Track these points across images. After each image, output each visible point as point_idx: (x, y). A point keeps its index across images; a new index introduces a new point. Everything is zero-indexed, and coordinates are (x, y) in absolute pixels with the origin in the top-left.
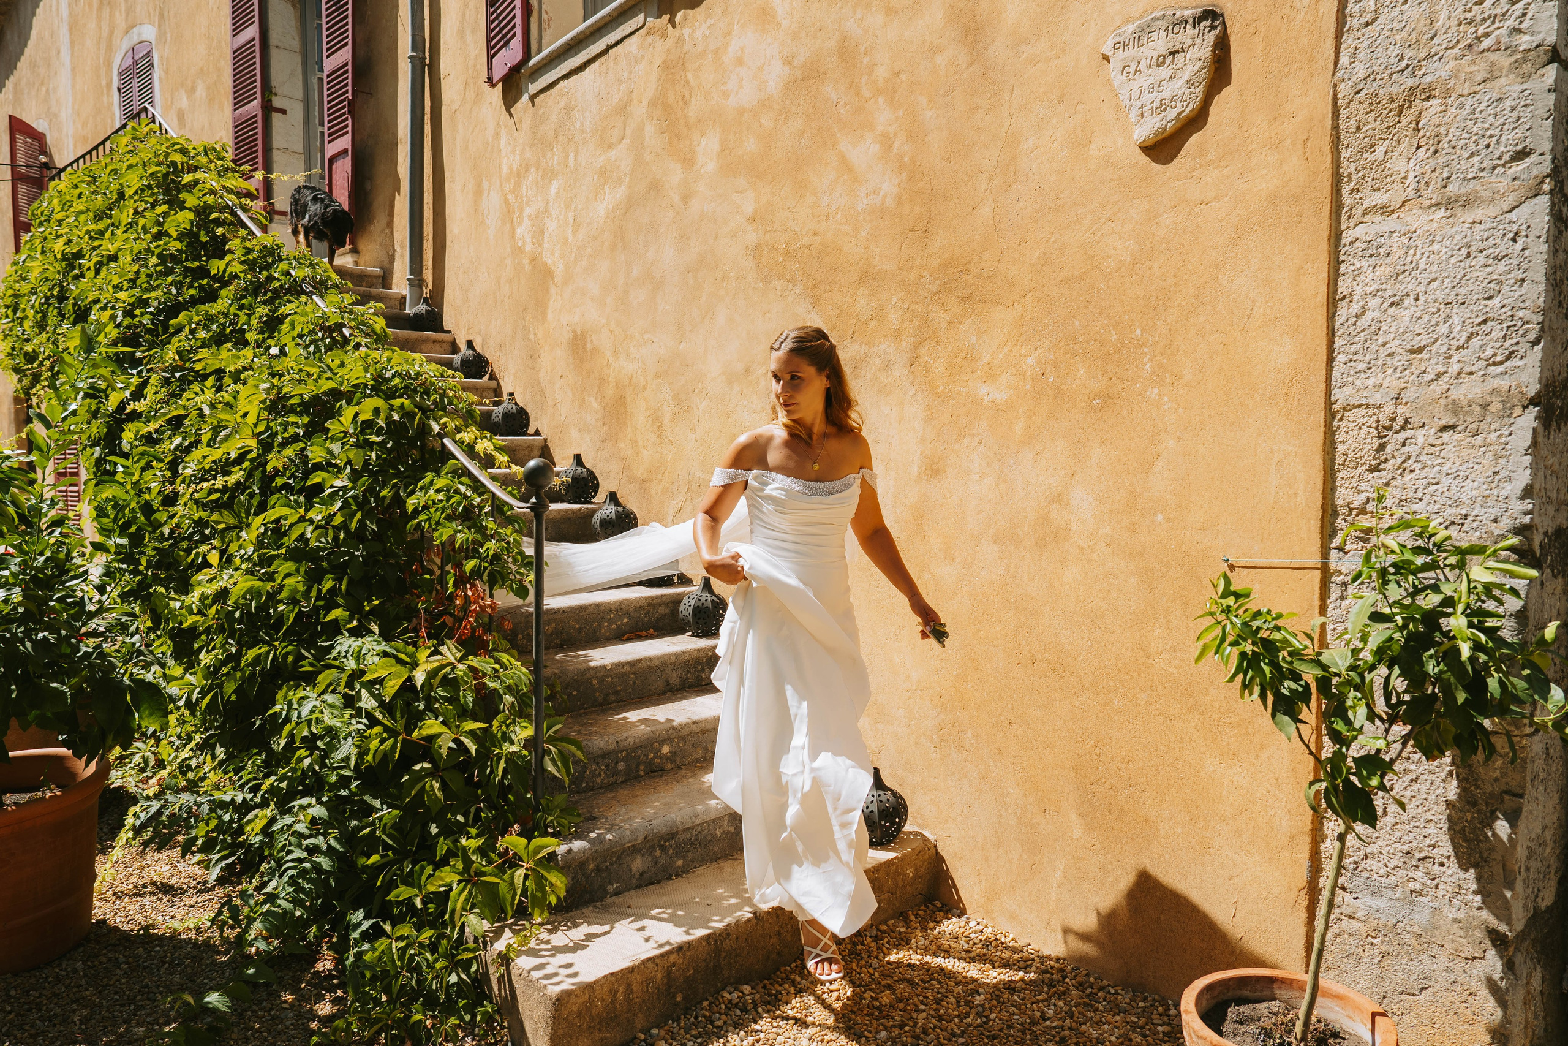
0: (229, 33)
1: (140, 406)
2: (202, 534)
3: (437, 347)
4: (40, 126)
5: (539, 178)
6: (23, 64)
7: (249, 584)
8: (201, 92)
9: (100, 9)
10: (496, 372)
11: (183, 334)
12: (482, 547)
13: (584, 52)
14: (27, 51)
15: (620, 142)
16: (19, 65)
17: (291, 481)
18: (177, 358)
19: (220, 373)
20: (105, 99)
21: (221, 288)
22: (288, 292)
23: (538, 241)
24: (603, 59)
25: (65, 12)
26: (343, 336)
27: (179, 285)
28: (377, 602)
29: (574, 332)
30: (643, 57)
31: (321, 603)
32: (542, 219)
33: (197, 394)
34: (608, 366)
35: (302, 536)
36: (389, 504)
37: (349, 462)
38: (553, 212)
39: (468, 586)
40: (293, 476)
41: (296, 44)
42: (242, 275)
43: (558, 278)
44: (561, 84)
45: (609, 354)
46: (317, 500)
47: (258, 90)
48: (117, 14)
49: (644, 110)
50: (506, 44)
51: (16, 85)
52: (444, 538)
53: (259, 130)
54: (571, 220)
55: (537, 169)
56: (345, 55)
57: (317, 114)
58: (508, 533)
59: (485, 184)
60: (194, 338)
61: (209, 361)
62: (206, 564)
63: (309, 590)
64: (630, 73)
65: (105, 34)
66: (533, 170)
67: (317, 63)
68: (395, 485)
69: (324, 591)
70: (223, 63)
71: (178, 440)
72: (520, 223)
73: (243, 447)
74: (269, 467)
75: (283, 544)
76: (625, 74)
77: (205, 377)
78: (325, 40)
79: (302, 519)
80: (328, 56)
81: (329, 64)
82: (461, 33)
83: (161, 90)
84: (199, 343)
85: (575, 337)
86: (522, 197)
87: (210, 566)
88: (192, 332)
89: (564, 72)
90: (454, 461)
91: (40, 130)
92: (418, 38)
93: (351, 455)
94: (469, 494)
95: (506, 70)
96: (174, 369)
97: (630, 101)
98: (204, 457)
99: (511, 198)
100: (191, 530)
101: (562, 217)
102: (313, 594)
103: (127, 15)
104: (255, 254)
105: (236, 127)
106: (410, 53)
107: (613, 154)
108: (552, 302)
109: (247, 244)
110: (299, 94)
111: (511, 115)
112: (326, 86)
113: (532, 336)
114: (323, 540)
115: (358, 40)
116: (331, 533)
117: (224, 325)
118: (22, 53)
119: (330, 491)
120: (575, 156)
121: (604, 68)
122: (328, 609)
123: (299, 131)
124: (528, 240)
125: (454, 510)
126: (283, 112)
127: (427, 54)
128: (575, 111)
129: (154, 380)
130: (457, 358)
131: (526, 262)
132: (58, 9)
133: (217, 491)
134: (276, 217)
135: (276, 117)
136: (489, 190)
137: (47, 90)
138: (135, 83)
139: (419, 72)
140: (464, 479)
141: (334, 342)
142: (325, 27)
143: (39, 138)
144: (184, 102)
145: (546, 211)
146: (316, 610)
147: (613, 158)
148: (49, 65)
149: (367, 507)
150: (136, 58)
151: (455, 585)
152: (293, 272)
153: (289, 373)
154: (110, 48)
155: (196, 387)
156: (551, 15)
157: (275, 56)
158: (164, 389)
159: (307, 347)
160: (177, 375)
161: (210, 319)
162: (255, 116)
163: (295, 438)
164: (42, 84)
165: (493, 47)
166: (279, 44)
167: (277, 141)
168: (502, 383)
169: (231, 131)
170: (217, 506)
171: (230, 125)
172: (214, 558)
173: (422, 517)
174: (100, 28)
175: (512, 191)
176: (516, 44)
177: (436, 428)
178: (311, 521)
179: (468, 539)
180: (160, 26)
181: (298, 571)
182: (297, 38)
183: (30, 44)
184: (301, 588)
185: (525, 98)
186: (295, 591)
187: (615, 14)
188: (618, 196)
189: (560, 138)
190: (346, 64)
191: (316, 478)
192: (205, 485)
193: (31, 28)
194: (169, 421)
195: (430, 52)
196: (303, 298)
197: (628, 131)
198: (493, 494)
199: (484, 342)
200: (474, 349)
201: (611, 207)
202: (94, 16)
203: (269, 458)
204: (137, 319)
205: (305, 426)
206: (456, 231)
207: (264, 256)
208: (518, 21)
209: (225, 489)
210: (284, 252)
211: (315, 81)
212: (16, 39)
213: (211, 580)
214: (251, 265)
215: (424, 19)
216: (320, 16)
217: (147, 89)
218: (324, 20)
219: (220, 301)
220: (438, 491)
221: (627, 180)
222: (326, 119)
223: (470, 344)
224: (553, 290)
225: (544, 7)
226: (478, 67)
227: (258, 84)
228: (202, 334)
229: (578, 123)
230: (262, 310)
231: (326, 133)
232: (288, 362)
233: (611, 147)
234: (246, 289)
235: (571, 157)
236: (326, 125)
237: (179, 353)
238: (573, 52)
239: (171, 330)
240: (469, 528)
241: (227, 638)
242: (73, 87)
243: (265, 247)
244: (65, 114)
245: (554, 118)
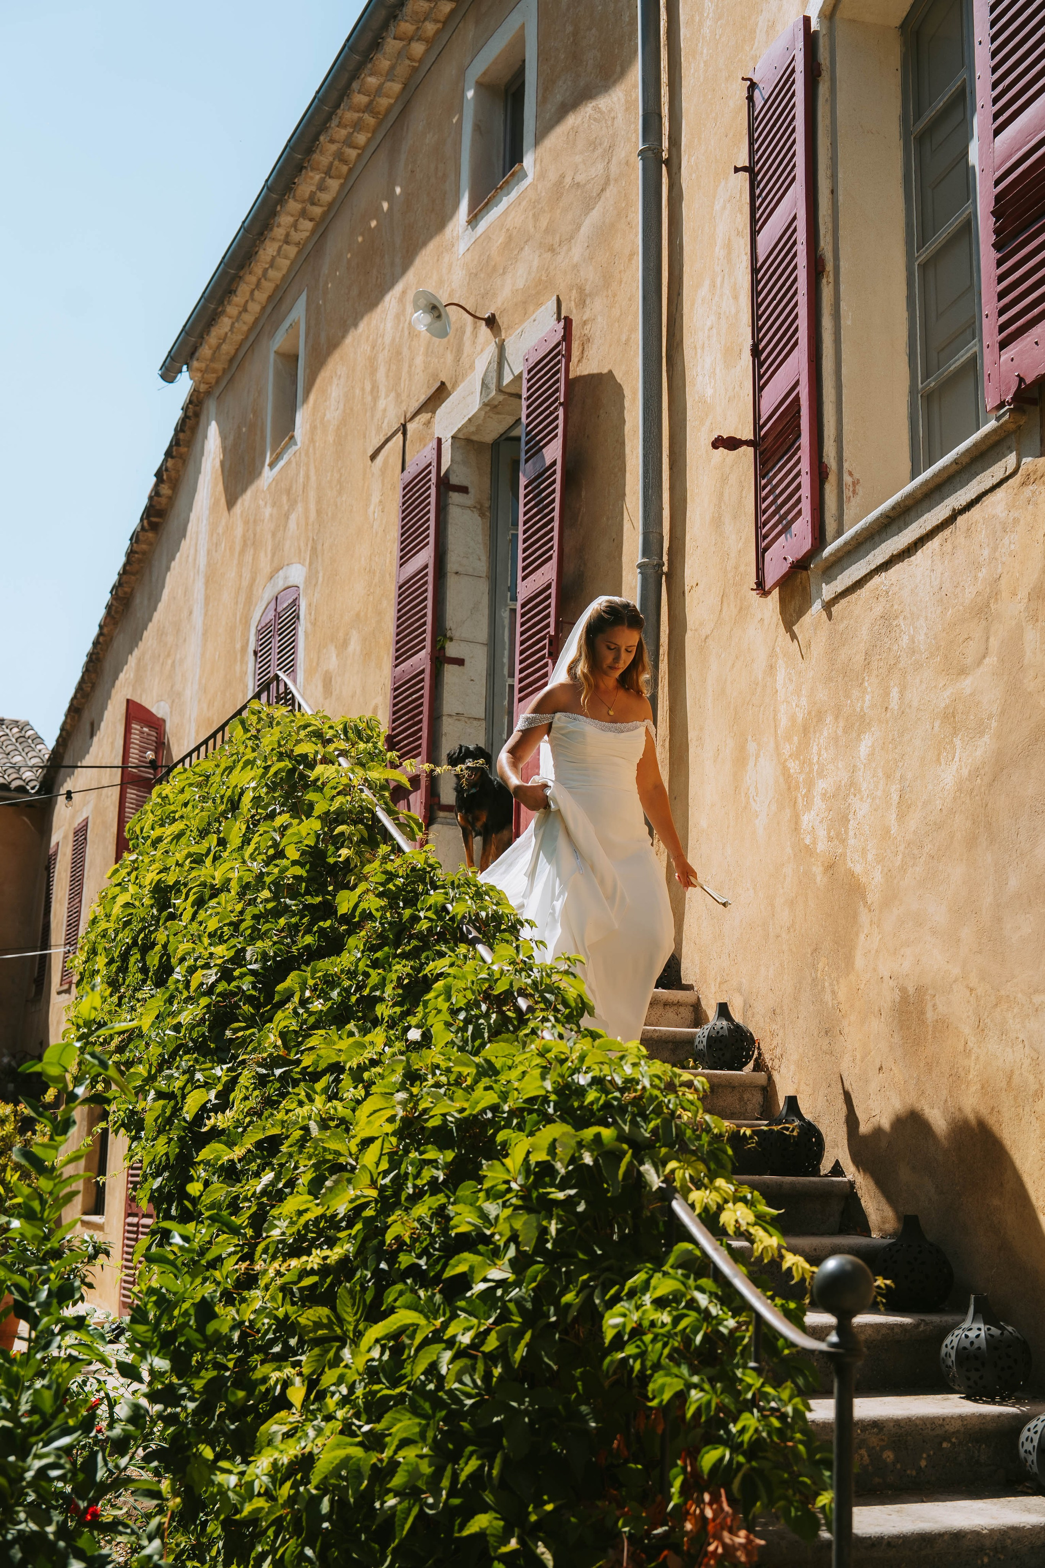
0: (396, 562)
1: (222, 1120)
2: (286, 1344)
3: (670, 1014)
4: (159, 709)
5: (840, 732)
6: (149, 634)
7: (342, 1453)
8: (354, 646)
9: (242, 552)
10: (767, 1057)
11: (290, 1006)
12: (735, 1421)
13: (914, 525)
14: (156, 616)
15: (979, 663)
16: (145, 634)
17: (422, 1262)
18: (279, 1043)
19: (336, 1068)
20: (238, 668)
21: (350, 933)
22: (442, 937)
23: (838, 834)
24: (946, 533)
25: (202, 561)
26: (518, 1010)
27: (293, 930)
28: (549, 1507)
29: (903, 990)
30: (1016, 521)
31: (456, 1501)
32: (845, 798)
33: (301, 1104)
34: (967, 1052)
35: (433, 1367)
36: (575, 1320)
37: (514, 1238)
38: (864, 786)
39: (707, 1497)
40: (425, 1252)
41: (482, 566)
42: (378, 915)
43: (873, 897)
44: (876, 580)
45: (967, 1030)
46: (462, 1304)
47: (428, 636)
48: (262, 555)
49: (1022, 607)
50: (786, 529)
51: (139, 660)
52: (667, 1396)
53: (426, 692)
54: (895, 797)
55: (837, 717)
56: (548, 573)
57: (506, 660)
58: (785, 1395)
59: (752, 747)
60: (307, 1010)
61: (322, 1052)
62: (283, 1403)
63: (437, 1475)
64: (995, 549)
65: (245, 583)
66: (829, 719)
67: (509, 589)
68: (585, 1284)
69: (463, 1477)
70: (385, 603)
71: (268, 1177)
72: (808, 806)
73: (357, 1197)
74: (389, 1237)
75: (404, 1377)
76: (986, 552)
77: (316, 1077)
78: (520, 556)
79: (436, 1337)
80: (524, 579)
81: (525, 589)
82: (717, 522)
83: (306, 648)
84: (312, 1020)
85: (905, 998)
86: (811, 764)
87: (289, 1406)
88: (303, 1003)
89: (880, 560)
90: (690, 1246)
91: (159, 716)
92: (653, 537)
93: (518, 1225)
94: (714, 1311)
95: (786, 567)
96: (274, 1062)
97: (995, 594)
98: (300, 1213)
99: (793, 766)
100: (270, 1336)
101: (879, 793)
102: (445, 1483)
103: (273, 555)
104: (400, 881)
105: (395, 690)
106: (640, 560)
107: (967, 684)
108: (862, 937)
109: (389, 867)
110: (483, 635)
111: (794, 637)
112: (519, 621)
113: (828, 997)
114: (467, 1379)
115: (566, 550)
116: (480, 1366)
117: (347, 990)
118: (150, 620)
119: (482, 1286)
120: (902, 693)
121: (948, 547)
122: (468, 1514)
123: (480, 688)
124: (822, 833)
125: (688, 1341)
126: (460, 662)
127: (665, 558)
128: (900, 620)
129: (246, 1078)
130: (701, 1033)
131: (818, 870)
132: (195, 560)
133: (312, 1272)
134: (442, 814)
135: (450, 673)
136: (757, 756)
137: (174, 662)
138: (275, 644)
139: (652, 586)
140: (705, 1282)
141: (504, 1020)
142: (521, 537)
143: (156, 724)
144: (332, 662)
145: (852, 784)
146: (449, 1512)
147: (968, 691)
148: (178, 631)
149: (542, 1323)
150: (279, 609)
151: (684, 1490)
152: (449, 906)
153: (434, 1074)
154: (249, 601)
155: (301, 1091)
156: (857, 476)
157: (453, 584)
158: (257, 1093)
159: (464, 1029)
160: (278, 1072)
161: (330, 981)
162: (422, 672)
163: (434, 1187)
164: (169, 655)
165: (765, 537)
166: (460, 569)
167: (450, 703)
168: (776, 1077)
169: (389, 694)
170: (311, 1297)
171: (389, 686)
172: (297, 1394)
173: (631, 1350)
174: (241, 576)
175: (795, 756)
176: (802, 527)
177: (655, 1181)
178: (451, 1343)
179: (709, 1403)
180: (311, 564)
181: (423, 1435)
182: (484, 558)
183: (161, 606)
184: (426, 1469)
185: (817, 606)
186: (415, 1473)
187: (966, 460)
188: (978, 753)
189: (874, 665)
190: (549, 586)
191: (461, 1264)
192: (294, 1263)
193: (163, 587)
194: (259, 1144)
195: (669, 554)
196: (462, 949)
197: (994, 642)
198: (759, 1317)
199: (747, 1006)
200: (729, 1018)
201: (965, 772)
202: (235, 562)
203: (390, 1220)
204: (234, 984)
205: (447, 1165)
206: (704, 823)
207: (413, 883)
208: (805, 492)
209: (324, 1270)
210: (440, 874)
211: (506, 615)
212: (146, 602)
213: (288, 1435)
214: (391, 898)
215: (661, 509)
216: (515, 524)
217: (288, 650)
218: (521, 528)
219: (345, 955)
220: (660, 1303)
221: (994, 724)
222: (518, 667)
223: (723, 1010)
224: (864, 917)
225: (846, 465)
226: (742, 568)
227: (429, 627)
228: (317, 1005)
229: (905, 638)
230: (401, 968)
231: (517, 687)
232: (434, 1055)
233: (963, 672)
234: (380, 936)
235: (895, 693)
236: (517, 676)
237: (283, 1035)
238: (894, 528)
239: (277, 998)
240: (712, 1381)
241: (303, 1545)
242: (203, 655)
243: (414, 869)
244: (190, 692)
245: (864, 632)
